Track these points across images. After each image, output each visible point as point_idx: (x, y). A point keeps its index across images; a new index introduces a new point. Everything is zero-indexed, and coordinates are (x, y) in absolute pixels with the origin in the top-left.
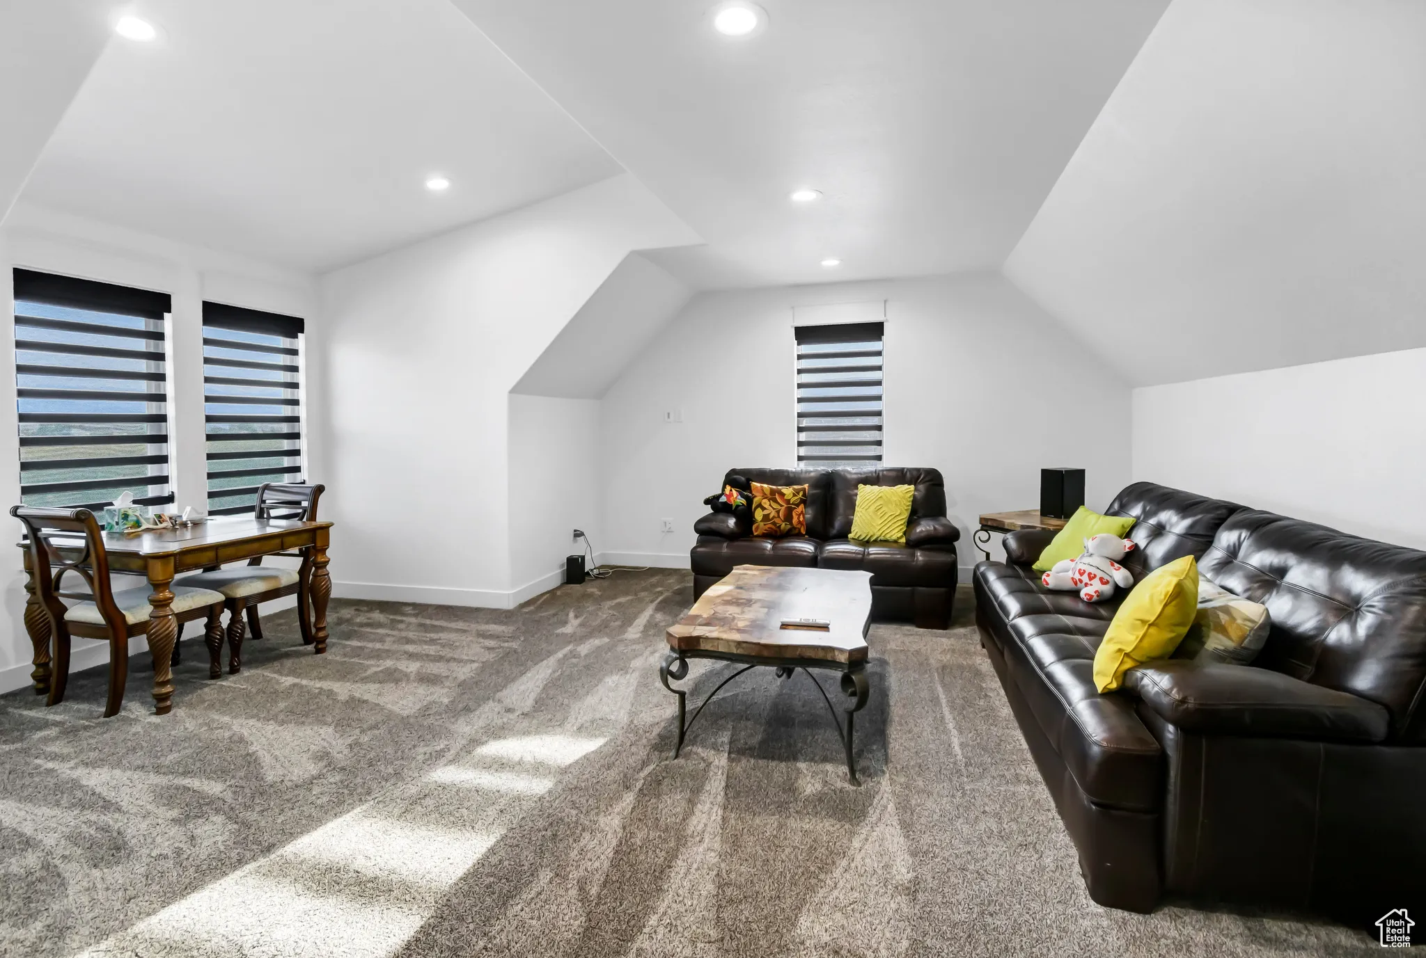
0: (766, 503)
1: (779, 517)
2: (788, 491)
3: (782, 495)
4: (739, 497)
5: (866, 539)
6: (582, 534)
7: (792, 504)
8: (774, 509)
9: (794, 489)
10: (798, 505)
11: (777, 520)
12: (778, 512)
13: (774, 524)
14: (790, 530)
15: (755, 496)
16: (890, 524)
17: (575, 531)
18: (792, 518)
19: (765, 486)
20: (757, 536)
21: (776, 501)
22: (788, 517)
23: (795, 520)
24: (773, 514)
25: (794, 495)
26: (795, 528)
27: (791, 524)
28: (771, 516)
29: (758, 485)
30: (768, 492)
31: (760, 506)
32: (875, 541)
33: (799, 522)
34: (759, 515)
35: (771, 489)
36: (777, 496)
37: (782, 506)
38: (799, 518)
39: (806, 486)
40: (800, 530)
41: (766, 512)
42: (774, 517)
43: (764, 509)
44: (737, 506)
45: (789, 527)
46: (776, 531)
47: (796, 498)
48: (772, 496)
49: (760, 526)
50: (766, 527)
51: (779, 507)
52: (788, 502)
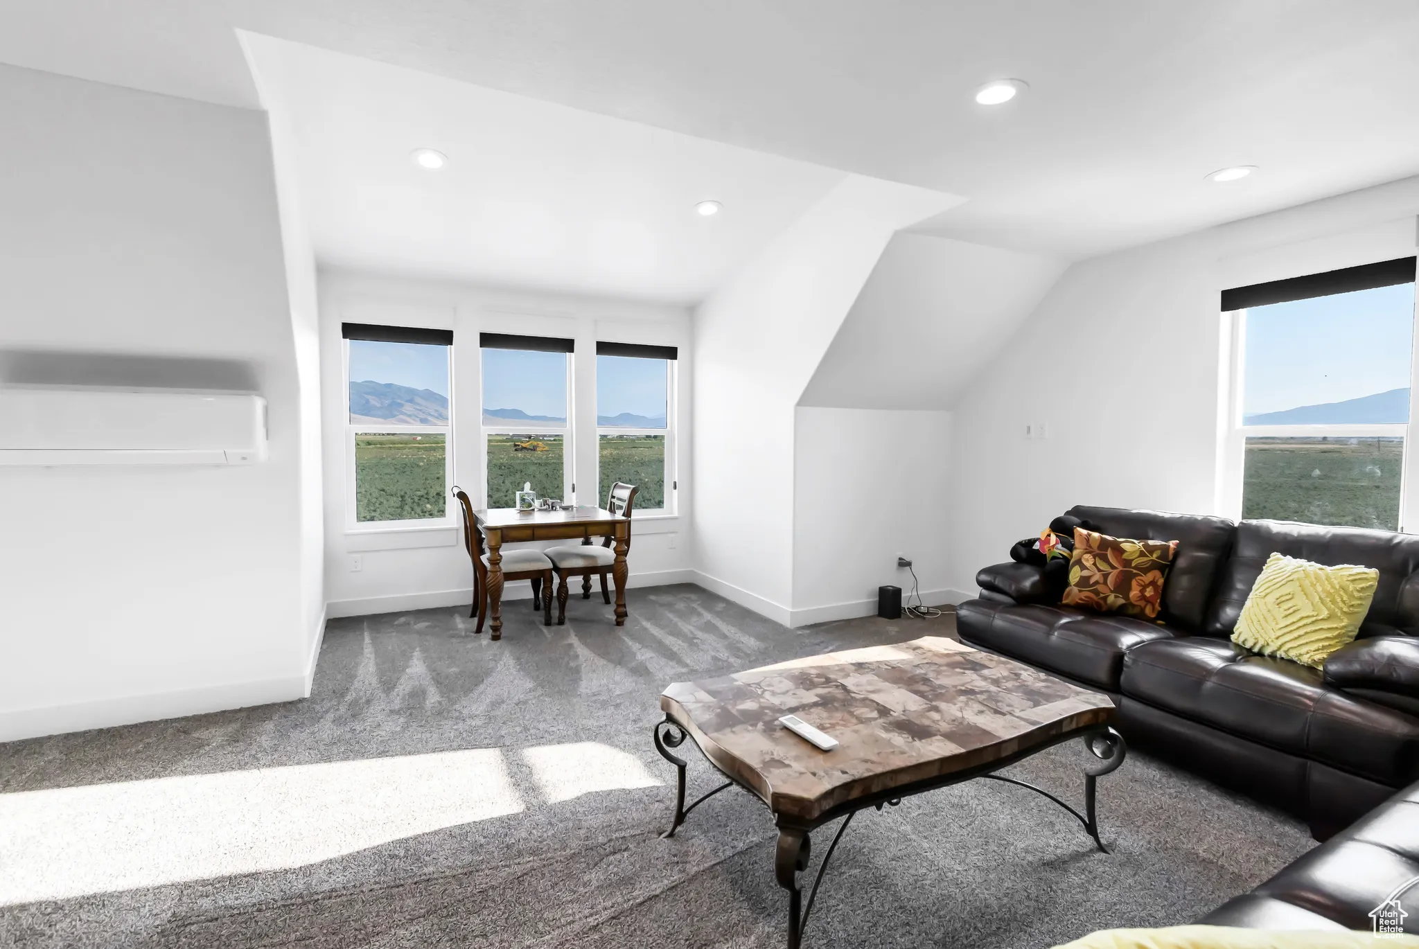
0: (1088, 560)
1: (1105, 583)
2: (1131, 546)
3: (1119, 550)
4: (1060, 546)
5: (1256, 650)
6: (909, 564)
7: (1136, 568)
8: (1099, 570)
9: (1146, 546)
10: (1145, 571)
11: (1100, 588)
12: (1106, 576)
13: (1097, 593)
14: (1123, 606)
15: (1076, 548)
16: (1301, 632)
17: (900, 559)
18: (1130, 589)
19: (1096, 535)
20: (1067, 606)
21: (1104, 559)
22: (1123, 585)
23: (1134, 593)
24: (1097, 577)
25: (1142, 554)
26: (1134, 606)
27: (1126, 597)
28: (1092, 581)
29: (1085, 532)
30: (1095, 546)
31: (1079, 562)
32: (1273, 656)
33: (1143, 597)
34: (1075, 575)
35: (1103, 540)
36: (1109, 553)
37: (1113, 567)
38: (1143, 591)
39: (1172, 544)
40: (1143, 610)
41: (1085, 573)
42: (1097, 583)
43: (1083, 567)
44: (1054, 558)
45: (1121, 601)
46: (1097, 603)
47: (1145, 559)
48: (1101, 551)
49: (1074, 593)
50: (1083, 595)
51: (1109, 569)
52: (1127, 563)
